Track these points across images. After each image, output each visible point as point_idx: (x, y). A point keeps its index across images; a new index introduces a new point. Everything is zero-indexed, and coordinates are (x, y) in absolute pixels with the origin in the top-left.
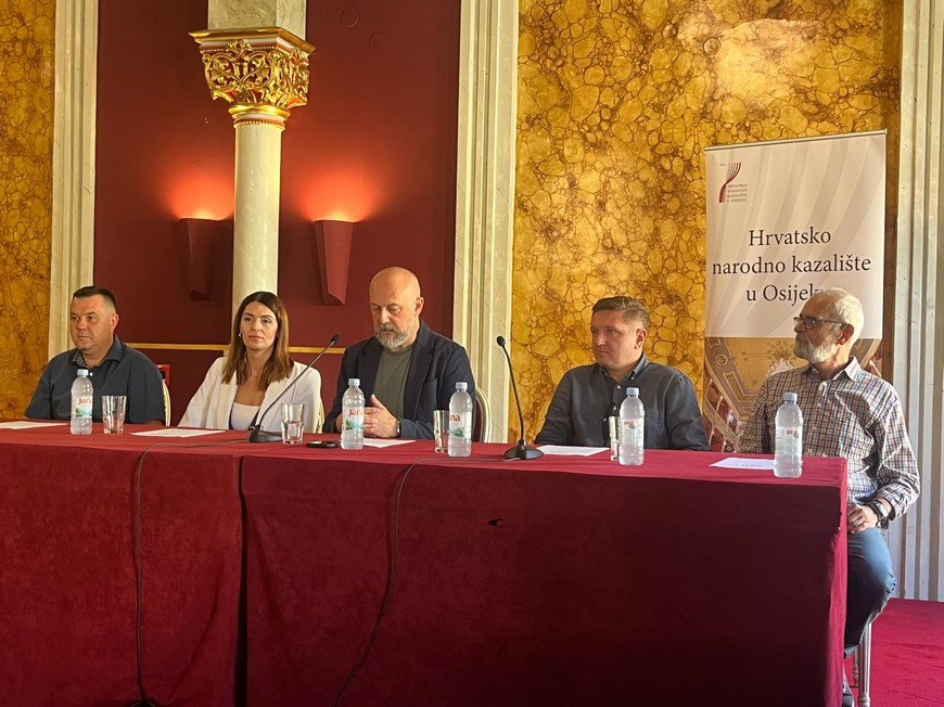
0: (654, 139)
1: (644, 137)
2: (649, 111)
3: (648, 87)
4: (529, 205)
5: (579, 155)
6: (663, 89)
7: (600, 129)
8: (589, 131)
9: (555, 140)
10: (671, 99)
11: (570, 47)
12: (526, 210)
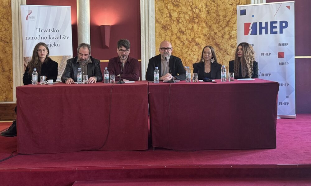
0: (191, 4)
1: (188, 3)
4: (159, 20)
5: (172, 8)
7: (177, 1)
8: (174, 2)
9: (165, 4)
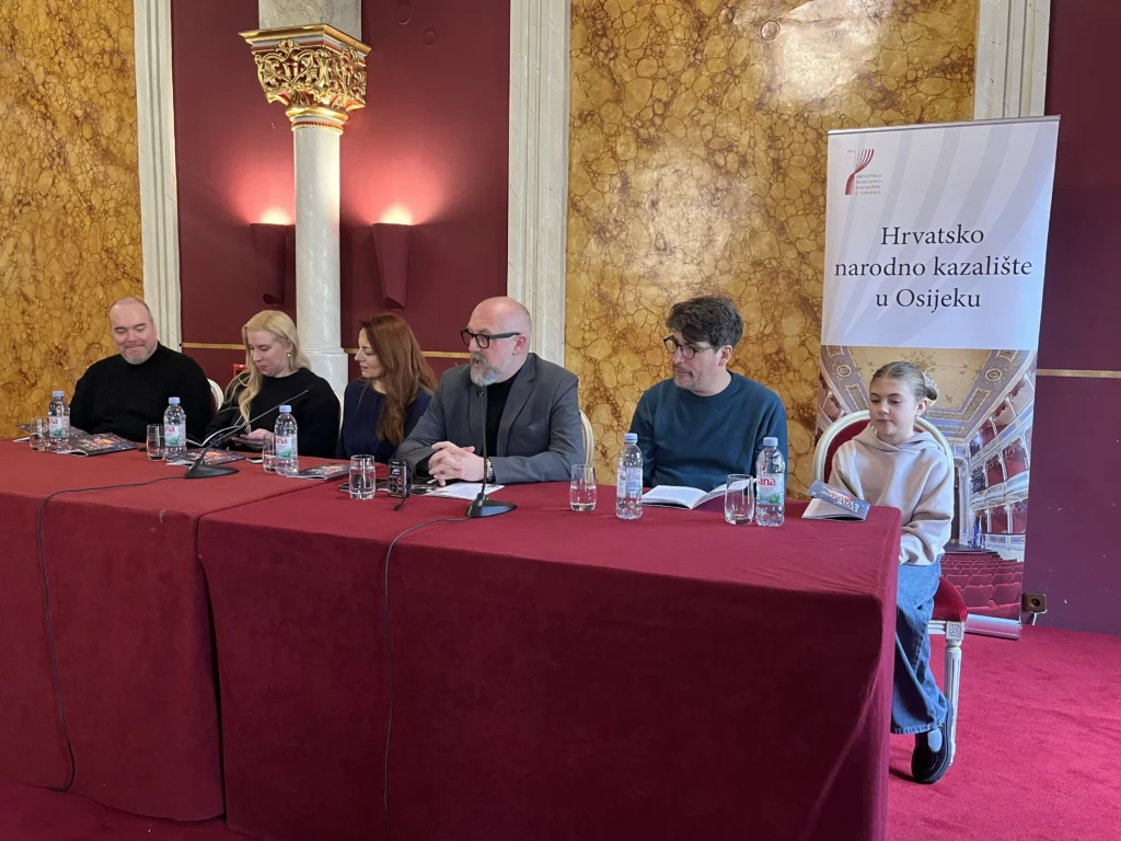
0: (708, 134)
1: (698, 133)
2: (703, 104)
3: (703, 79)
4: (582, 205)
5: (632, 153)
6: (718, 79)
7: (653, 124)
8: (642, 127)
9: (608, 137)
10: (726, 91)
11: (622, 38)
12: (578, 211)
